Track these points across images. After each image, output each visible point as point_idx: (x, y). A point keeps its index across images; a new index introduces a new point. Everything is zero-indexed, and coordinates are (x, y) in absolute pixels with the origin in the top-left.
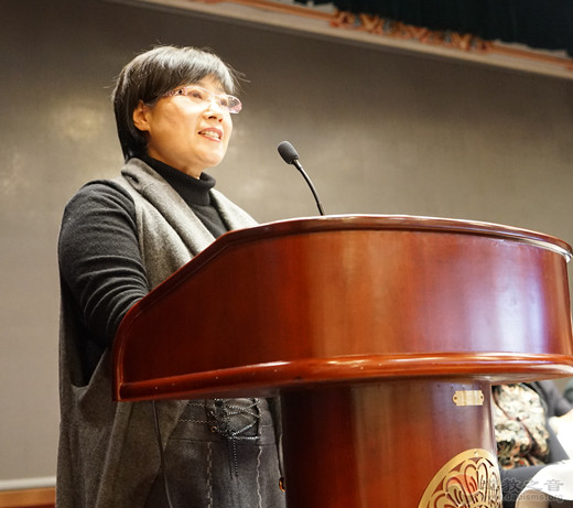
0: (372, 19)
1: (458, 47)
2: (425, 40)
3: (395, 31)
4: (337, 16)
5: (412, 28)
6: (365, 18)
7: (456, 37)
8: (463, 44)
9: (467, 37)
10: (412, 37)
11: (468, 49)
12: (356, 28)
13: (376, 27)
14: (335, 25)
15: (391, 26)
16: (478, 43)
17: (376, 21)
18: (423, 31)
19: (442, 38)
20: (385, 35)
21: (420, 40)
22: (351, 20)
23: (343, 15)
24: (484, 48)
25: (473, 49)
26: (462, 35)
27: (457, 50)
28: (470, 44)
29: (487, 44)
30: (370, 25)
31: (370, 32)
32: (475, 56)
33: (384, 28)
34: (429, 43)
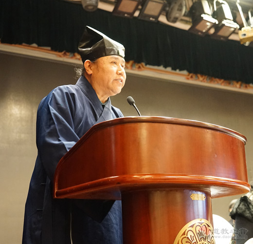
0: (202, 76)
1: (236, 87)
2: (223, 84)
3: (211, 81)
4: (188, 75)
5: (217, 79)
6: (199, 75)
7: (235, 83)
8: (238, 86)
9: (240, 83)
10: (218, 83)
11: (240, 88)
12: (196, 80)
13: (204, 79)
14: (188, 79)
15: (209, 79)
16: (244, 85)
17: (204, 77)
18: (222, 80)
19: (230, 83)
20: (207, 82)
21: (221, 84)
22: (194, 77)
23: (191, 75)
24: (246, 87)
25: (242, 87)
26: (237, 82)
27: (236, 88)
28: (241, 85)
29: (247, 85)
30: (201, 79)
31: (202, 81)
32: (243, 90)
33: (207, 80)
34: (224, 85)
